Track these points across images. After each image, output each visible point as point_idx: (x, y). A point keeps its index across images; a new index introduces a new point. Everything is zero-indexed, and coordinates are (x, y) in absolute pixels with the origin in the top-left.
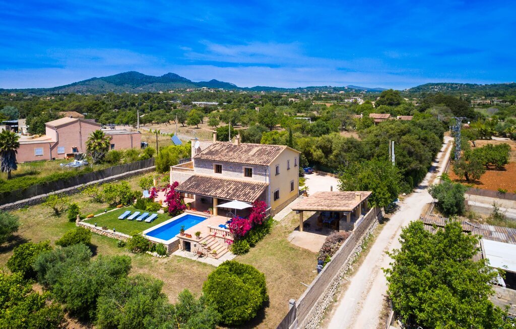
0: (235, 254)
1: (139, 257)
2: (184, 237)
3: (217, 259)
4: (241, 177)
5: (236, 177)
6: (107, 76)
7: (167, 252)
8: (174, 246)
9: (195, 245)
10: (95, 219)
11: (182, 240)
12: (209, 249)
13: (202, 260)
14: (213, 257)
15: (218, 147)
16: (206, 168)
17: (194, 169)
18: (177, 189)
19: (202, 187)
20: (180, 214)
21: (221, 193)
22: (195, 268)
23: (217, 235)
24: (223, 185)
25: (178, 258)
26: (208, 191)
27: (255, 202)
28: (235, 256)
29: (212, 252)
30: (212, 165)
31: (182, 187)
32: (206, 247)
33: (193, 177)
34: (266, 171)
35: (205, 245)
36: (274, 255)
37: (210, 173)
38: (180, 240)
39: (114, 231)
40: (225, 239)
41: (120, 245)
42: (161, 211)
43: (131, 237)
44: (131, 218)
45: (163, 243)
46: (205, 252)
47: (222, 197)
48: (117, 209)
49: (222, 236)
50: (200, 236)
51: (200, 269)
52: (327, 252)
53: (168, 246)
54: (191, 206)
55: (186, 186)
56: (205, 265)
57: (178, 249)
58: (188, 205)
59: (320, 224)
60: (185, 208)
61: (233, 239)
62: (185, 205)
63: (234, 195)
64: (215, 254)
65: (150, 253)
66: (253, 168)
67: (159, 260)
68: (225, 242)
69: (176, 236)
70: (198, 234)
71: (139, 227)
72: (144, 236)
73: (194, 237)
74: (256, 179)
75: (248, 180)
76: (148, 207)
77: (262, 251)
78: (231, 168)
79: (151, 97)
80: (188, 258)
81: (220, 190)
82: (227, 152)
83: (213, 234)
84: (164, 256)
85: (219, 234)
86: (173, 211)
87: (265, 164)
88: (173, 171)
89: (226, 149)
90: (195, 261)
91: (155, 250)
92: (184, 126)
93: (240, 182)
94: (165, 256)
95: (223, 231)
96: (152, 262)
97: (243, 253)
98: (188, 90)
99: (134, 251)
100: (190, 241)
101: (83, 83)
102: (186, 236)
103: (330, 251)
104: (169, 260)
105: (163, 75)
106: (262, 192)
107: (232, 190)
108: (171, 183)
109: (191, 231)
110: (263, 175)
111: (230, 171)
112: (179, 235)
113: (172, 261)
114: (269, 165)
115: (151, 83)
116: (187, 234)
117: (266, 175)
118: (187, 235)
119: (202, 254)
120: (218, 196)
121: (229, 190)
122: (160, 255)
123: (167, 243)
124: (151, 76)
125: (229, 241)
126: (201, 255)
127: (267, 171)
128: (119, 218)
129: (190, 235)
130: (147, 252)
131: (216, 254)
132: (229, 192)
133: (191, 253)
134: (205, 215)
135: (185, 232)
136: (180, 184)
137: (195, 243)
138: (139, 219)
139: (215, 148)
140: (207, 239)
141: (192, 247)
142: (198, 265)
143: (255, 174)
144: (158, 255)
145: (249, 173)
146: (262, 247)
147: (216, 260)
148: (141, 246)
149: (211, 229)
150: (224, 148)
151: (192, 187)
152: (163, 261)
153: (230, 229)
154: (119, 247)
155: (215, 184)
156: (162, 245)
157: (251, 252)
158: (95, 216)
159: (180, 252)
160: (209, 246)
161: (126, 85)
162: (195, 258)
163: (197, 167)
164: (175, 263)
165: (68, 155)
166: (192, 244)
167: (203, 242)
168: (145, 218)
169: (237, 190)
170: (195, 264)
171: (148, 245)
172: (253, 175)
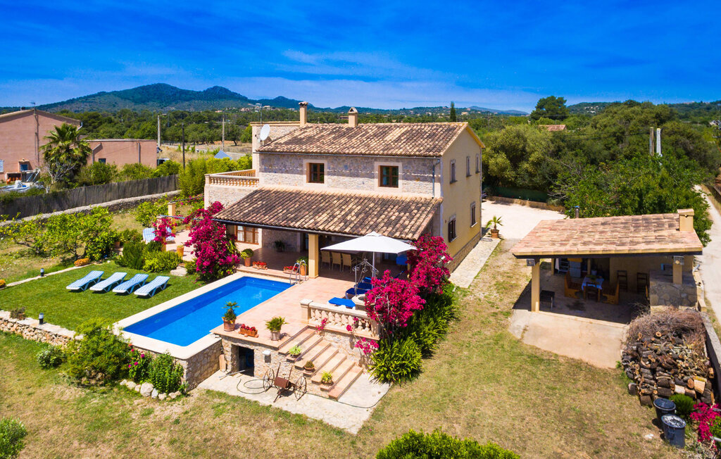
0: (386, 380)
1: (96, 401)
2: (236, 334)
3: (336, 399)
4: (372, 188)
5: (358, 188)
6: (122, 90)
7: (184, 380)
8: (204, 363)
9: (268, 359)
10: (7, 290)
11: (230, 343)
12: (310, 368)
13: (289, 404)
14: (324, 394)
15: (310, 133)
16: (287, 172)
17: (260, 176)
18: (220, 216)
19: (280, 211)
20: (226, 275)
21: (327, 221)
22: (269, 435)
23: (328, 327)
24: (331, 206)
25: (217, 401)
26: (295, 219)
27: (419, 238)
28: (386, 386)
29: (318, 378)
30: (302, 166)
31: (231, 211)
32: (301, 364)
33: (256, 192)
34: (433, 168)
35: (298, 357)
36: (495, 379)
37: (297, 183)
38: (225, 342)
39: (42, 322)
40: (352, 336)
41: (47, 361)
42: (181, 272)
43: (81, 337)
44: (99, 287)
45: (173, 354)
46: (297, 377)
47: (331, 229)
48: (75, 268)
49: (344, 330)
50: (282, 332)
51: (287, 441)
52: (665, 369)
53: (185, 365)
54: (253, 258)
55: (241, 211)
56: (301, 421)
57: (218, 368)
58: (245, 255)
59: (573, 291)
60: (238, 261)
61: (377, 338)
62: (239, 255)
63: (362, 224)
64: (328, 382)
65: (130, 384)
66: (400, 165)
67: (158, 408)
68: (352, 345)
69: (212, 331)
70: (275, 325)
71: (115, 309)
72: (116, 332)
73: (264, 335)
74: (407, 190)
75: (388, 193)
76: (148, 263)
77: (456, 368)
78: (346, 167)
79: (186, 116)
80: (248, 397)
81: (324, 217)
82: (334, 138)
83: (319, 323)
84: (173, 395)
85: (336, 324)
86: (209, 268)
87: (431, 153)
88: (212, 185)
89: (329, 134)
90: (267, 409)
91: (147, 376)
92: (236, 145)
93: (370, 199)
94: (178, 393)
95: (347, 315)
96: (133, 415)
97: (407, 376)
98: (243, 110)
99: (84, 379)
100: (251, 347)
101: (86, 99)
102: (242, 333)
103: (676, 366)
104: (187, 407)
105: (206, 89)
106: (430, 216)
107: (353, 214)
108: (207, 205)
109: (256, 316)
110: (425, 179)
111: (343, 175)
112: (221, 329)
113: (198, 410)
114: (442, 153)
115: (188, 101)
116: (243, 327)
117: (433, 180)
118: (245, 329)
119: (290, 385)
120: (321, 228)
121: (347, 215)
122: (162, 392)
123: (182, 353)
124: (188, 91)
125: (363, 343)
126: (286, 389)
127: (437, 169)
128: (69, 288)
129: (253, 329)
130: (124, 382)
131: (332, 384)
132: (349, 218)
133: (256, 381)
134: (288, 276)
135: (239, 320)
136: (226, 207)
137: (267, 352)
138: (121, 289)
139: (306, 134)
140: (301, 338)
141: (259, 362)
142: (280, 425)
143: (406, 178)
144: (155, 393)
145: (389, 178)
146: (452, 355)
147: (332, 401)
148: (103, 364)
149: (309, 309)
150: (324, 133)
151: (256, 211)
152: (167, 413)
153: (369, 309)
154: (44, 368)
155: (310, 204)
156: (168, 360)
157: (427, 373)
158: (8, 285)
159: (223, 381)
160: (307, 358)
161: (151, 103)
162: (268, 399)
163: (265, 171)
164: (207, 419)
165: (10, 176)
166: (259, 354)
167: (290, 347)
168: (137, 287)
169: (367, 215)
170: (269, 419)
171: (126, 361)
172: (400, 182)
